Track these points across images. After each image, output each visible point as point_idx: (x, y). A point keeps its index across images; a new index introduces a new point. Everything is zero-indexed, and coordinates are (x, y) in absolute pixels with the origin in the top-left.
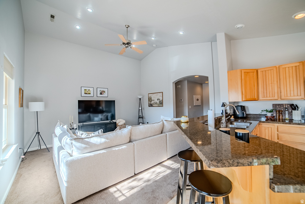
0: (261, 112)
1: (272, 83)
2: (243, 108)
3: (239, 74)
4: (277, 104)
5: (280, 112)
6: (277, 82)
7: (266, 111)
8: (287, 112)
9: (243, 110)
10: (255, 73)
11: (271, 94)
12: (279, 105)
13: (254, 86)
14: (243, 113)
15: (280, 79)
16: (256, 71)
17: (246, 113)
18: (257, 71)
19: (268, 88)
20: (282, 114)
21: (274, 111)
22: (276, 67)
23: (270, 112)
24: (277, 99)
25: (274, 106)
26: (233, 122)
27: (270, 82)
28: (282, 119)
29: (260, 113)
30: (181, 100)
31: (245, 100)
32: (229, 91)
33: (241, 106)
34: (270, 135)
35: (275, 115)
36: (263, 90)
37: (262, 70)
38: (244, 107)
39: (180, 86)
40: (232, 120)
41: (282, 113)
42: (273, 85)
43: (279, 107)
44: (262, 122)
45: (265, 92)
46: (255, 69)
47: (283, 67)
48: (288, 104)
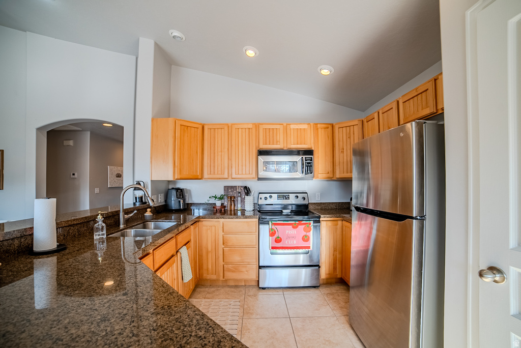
0: (209, 199)
1: (221, 152)
2: (181, 193)
3: (171, 127)
4: (229, 186)
5: (232, 199)
6: (228, 150)
7: (215, 197)
8: (239, 198)
9: (180, 196)
10: (200, 130)
11: (220, 169)
12: (232, 187)
13: (197, 153)
14: (180, 201)
15: (231, 146)
16: (201, 127)
17: (184, 201)
18: (203, 128)
19: (216, 158)
20: (234, 203)
21: (225, 197)
22: (227, 124)
23: (221, 198)
24: (227, 178)
25: (226, 189)
26: (148, 221)
27: (219, 150)
28: (234, 210)
29: (207, 202)
30: (74, 174)
31: (179, 177)
32: (151, 158)
33: (177, 189)
34: (213, 239)
35: (226, 203)
36: (209, 162)
37: (210, 127)
38: (182, 190)
39: (71, 143)
40: (148, 218)
41: (234, 200)
42: (223, 153)
43: (231, 191)
44: (203, 218)
45: (212, 165)
46: (201, 124)
47: (236, 126)
48: (241, 187)
